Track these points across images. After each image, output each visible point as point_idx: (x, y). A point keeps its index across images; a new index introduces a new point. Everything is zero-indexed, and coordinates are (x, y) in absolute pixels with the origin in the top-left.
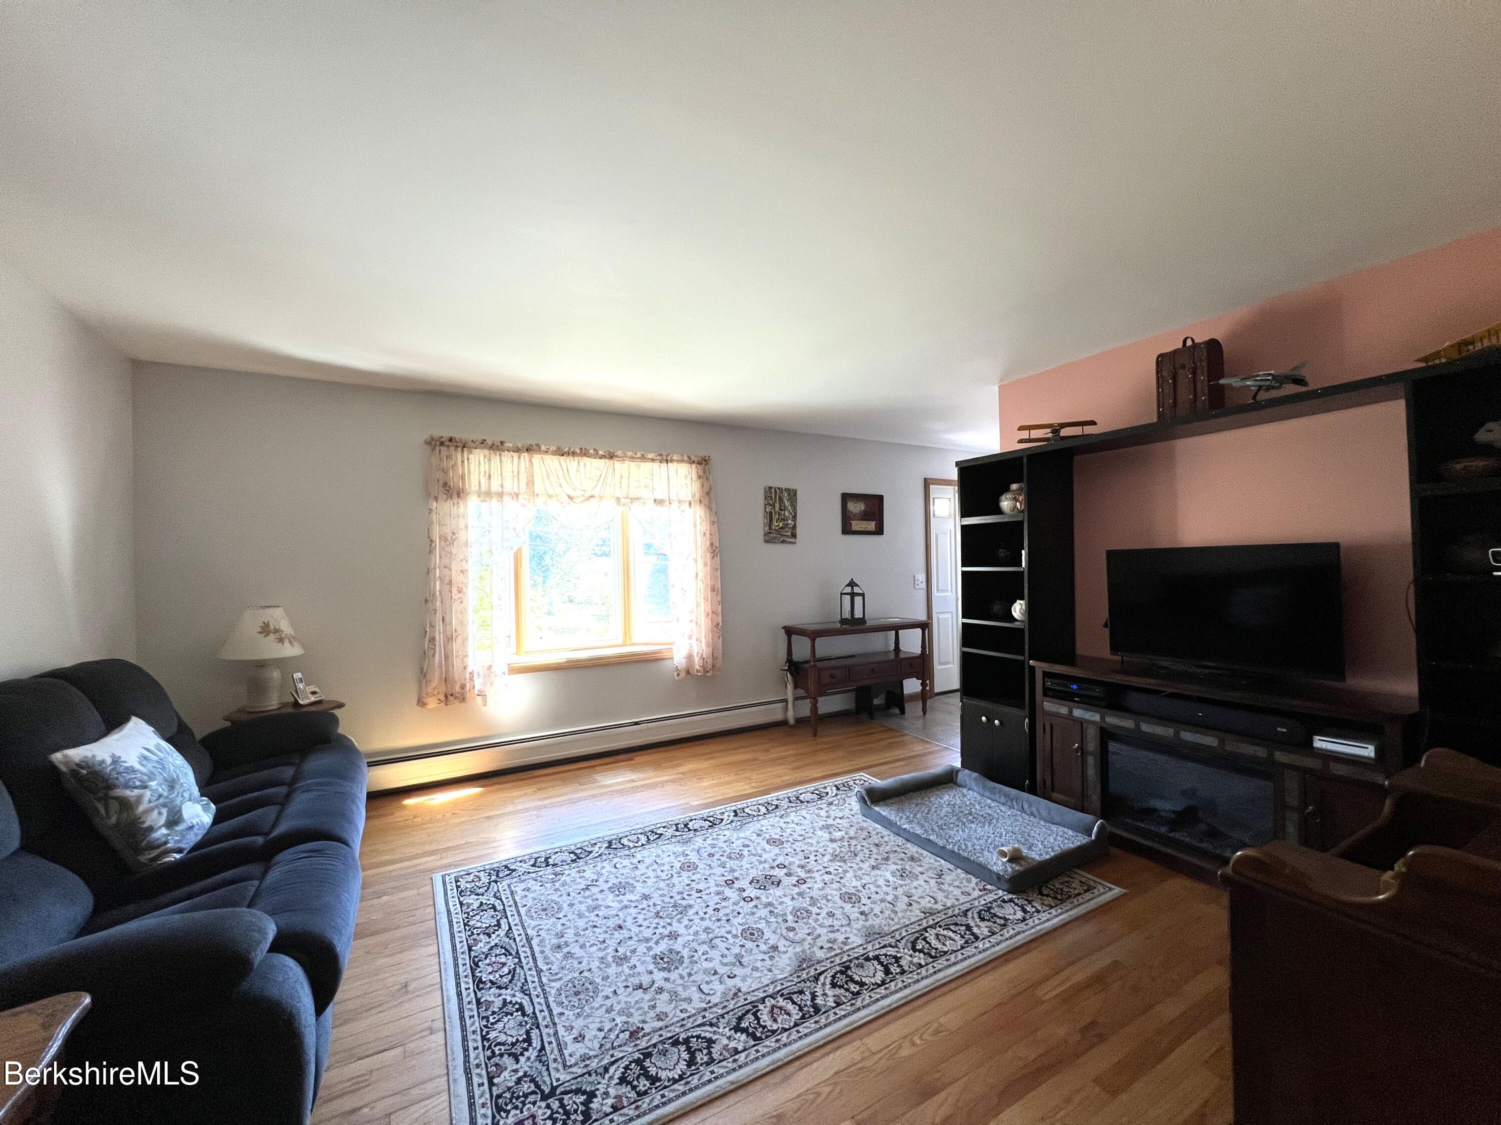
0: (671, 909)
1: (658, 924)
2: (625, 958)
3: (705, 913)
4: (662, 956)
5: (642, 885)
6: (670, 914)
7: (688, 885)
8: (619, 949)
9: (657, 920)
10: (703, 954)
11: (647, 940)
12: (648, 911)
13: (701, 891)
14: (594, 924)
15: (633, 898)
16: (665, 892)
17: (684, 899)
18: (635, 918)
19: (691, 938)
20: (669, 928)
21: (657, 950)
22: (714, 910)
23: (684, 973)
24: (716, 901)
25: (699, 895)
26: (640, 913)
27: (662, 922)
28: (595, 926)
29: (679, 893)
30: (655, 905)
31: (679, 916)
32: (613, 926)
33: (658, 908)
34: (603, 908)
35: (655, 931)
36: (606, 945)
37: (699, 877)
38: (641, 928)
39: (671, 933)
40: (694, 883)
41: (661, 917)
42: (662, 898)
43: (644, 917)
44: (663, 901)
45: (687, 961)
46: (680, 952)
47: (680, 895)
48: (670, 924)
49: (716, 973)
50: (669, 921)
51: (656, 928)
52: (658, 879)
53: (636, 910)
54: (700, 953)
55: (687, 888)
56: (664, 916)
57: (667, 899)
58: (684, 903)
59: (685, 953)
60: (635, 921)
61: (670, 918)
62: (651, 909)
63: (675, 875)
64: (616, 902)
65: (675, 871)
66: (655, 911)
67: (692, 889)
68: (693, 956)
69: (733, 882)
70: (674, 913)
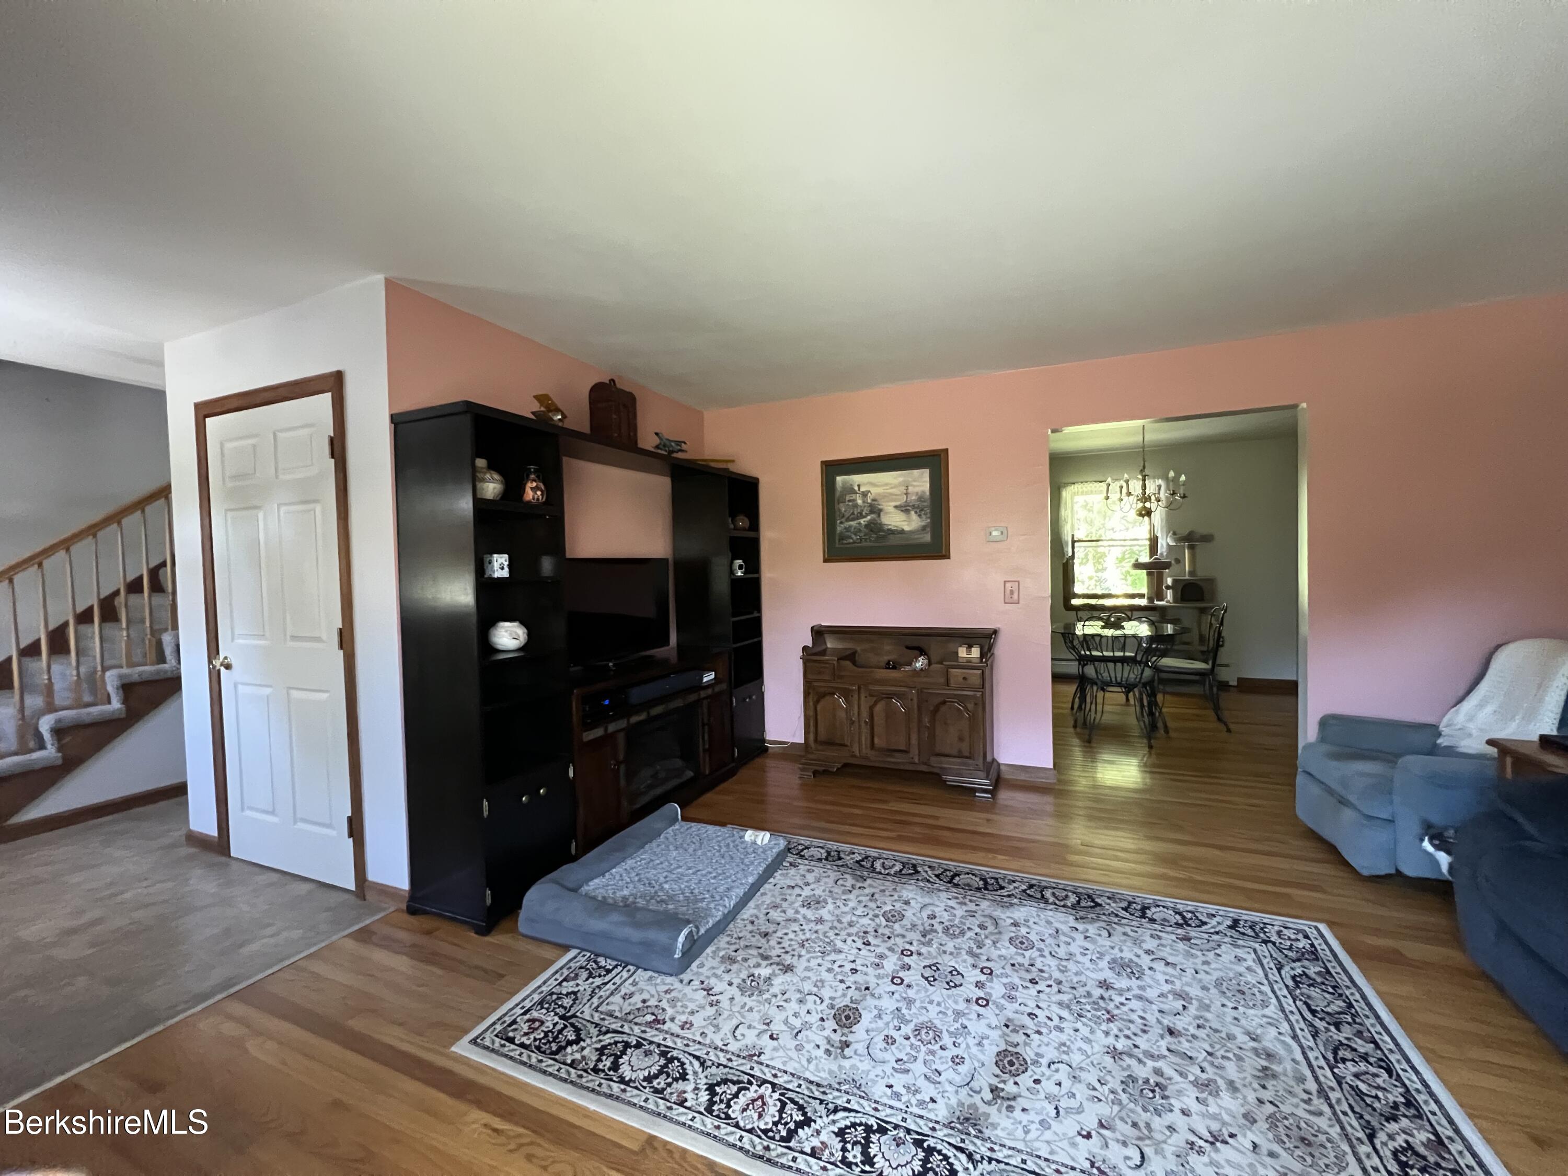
0: (1089, 1015)
1: (1118, 1007)
2: (1179, 995)
3: (1050, 986)
4: (1131, 975)
5: (1108, 1078)
6: (1095, 1010)
7: (1039, 1033)
8: (1181, 1008)
9: (1116, 1012)
10: (1085, 955)
11: (1140, 998)
12: (1120, 1030)
13: (1030, 1014)
14: (1209, 1058)
15: (1133, 1062)
16: (1080, 1044)
17: (1061, 1018)
18: (1144, 1031)
19: (1088, 973)
20: (1106, 995)
21: (1134, 983)
22: (1037, 983)
23: (1116, 951)
24: (1025, 991)
25: (1037, 1011)
26: (1135, 1035)
27: (1111, 1006)
28: (1210, 1054)
29: (1061, 1030)
30: (1107, 1034)
31: (1083, 1000)
32: (1183, 1040)
33: (1104, 1027)
34: (1191, 1078)
35: (1125, 1002)
36: (1198, 1022)
37: (1014, 1035)
38: (1143, 1015)
39: (1107, 989)
40: (1029, 1032)
41: (1108, 1012)
42: (1090, 1036)
43: (1131, 1025)
44: (1092, 1032)
45: (1107, 958)
46: (1110, 968)
47: (1062, 1026)
48: (1102, 998)
49: (1086, 937)
50: (1101, 1002)
51: (1122, 1004)
52: (1078, 1073)
53: (1138, 1041)
54: (1089, 957)
55: (1044, 1030)
56: (1104, 1012)
57: (1085, 1031)
58: (1065, 1014)
59: (1104, 964)
60: (1146, 1028)
61: (1098, 1003)
62: (1115, 1031)
63: (1044, 1062)
64: (1166, 1076)
65: (1038, 1070)
66: (1111, 1025)
67: (1039, 1024)
68: (1098, 958)
69: (978, 999)
70: (1088, 1007)
